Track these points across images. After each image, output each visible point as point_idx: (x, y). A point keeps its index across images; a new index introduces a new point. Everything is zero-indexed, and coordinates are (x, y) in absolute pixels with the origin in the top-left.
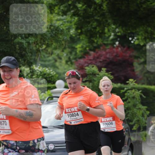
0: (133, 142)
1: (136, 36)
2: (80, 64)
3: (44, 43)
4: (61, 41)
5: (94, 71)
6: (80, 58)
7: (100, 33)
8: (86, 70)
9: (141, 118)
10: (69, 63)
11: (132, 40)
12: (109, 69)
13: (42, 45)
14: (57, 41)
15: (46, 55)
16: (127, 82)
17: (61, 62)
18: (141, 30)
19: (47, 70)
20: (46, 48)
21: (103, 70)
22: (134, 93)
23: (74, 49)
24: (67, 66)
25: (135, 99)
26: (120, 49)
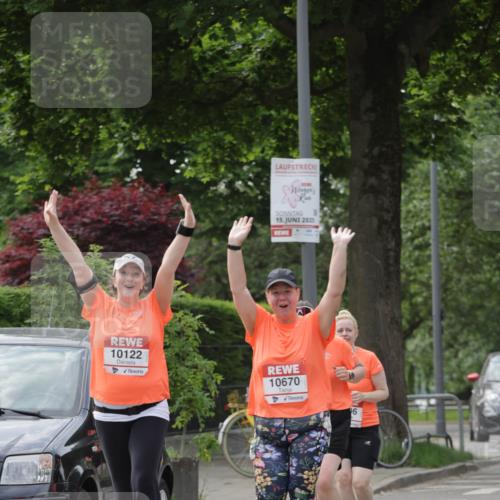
0: (174, 464)
1: (187, 156)
2: (23, 228)
6: (26, 211)
7: (83, 140)
8: (41, 246)
9: (199, 394)
11: (177, 166)
18: (203, 138)
21: (92, 251)
22: (180, 320)
23: (4, 183)
25: (184, 338)
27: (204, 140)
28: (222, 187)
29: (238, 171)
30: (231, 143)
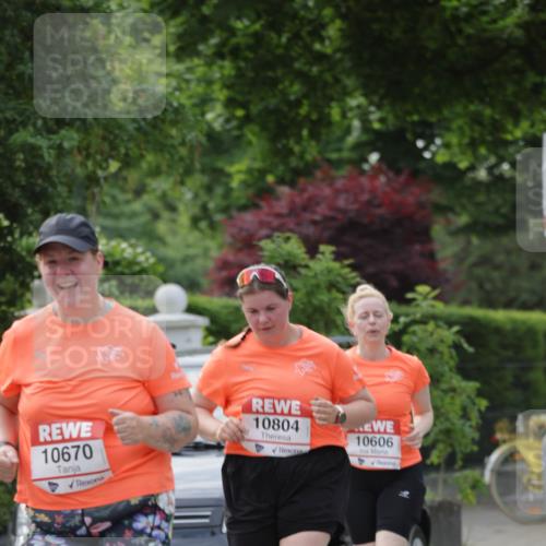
0: (431, 508)
1: (440, 136)
2: (241, 229)
3: (114, 153)
4: (173, 146)
5: (289, 254)
6: (244, 208)
7: (312, 122)
8: (261, 249)
9: (459, 423)
10: (203, 225)
11: (426, 148)
12: (344, 249)
13: (106, 160)
14: (160, 148)
15: (121, 197)
16: (410, 295)
17: (174, 221)
18: (458, 115)
19: (123, 250)
20: (120, 169)
21: (323, 253)
22: (432, 334)
23: (218, 175)
24: (196, 234)
25: (438, 356)
26: (382, 179)
28: (482, 174)
29: (502, 152)
30: (493, 119)
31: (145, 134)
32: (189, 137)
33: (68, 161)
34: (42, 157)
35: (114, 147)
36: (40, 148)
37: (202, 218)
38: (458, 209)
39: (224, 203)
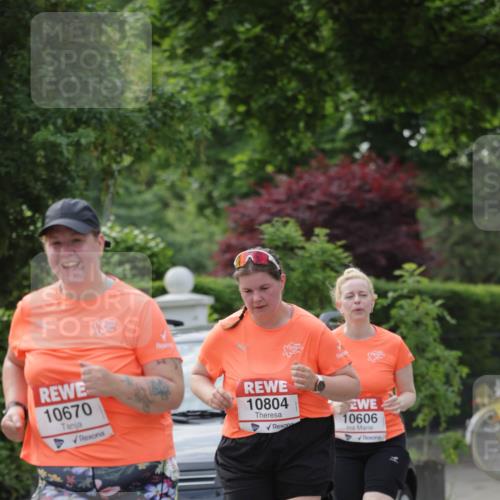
0: (417, 467)
1: (425, 126)
2: (243, 215)
3: (127, 148)
4: (181, 141)
5: (287, 236)
6: (245, 196)
7: (308, 115)
8: (262, 233)
9: (442, 388)
10: (208, 212)
11: (412, 137)
12: (337, 232)
13: (120, 155)
14: (170, 142)
15: (134, 188)
16: (397, 273)
17: (181, 209)
18: (441, 106)
19: (136, 236)
20: (133, 163)
21: (318, 236)
22: (417, 308)
23: (222, 166)
24: (203, 220)
25: (424, 328)
27: (442, 107)
28: (463, 160)
30: (473, 109)
31: (157, 130)
32: (195, 133)
33: (86, 156)
34: (61, 153)
35: (127, 143)
36: (60, 145)
37: (207, 205)
38: (441, 192)
39: (227, 192)
